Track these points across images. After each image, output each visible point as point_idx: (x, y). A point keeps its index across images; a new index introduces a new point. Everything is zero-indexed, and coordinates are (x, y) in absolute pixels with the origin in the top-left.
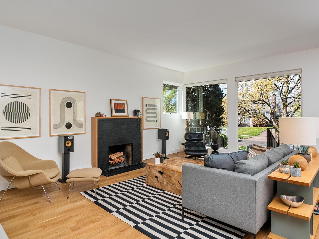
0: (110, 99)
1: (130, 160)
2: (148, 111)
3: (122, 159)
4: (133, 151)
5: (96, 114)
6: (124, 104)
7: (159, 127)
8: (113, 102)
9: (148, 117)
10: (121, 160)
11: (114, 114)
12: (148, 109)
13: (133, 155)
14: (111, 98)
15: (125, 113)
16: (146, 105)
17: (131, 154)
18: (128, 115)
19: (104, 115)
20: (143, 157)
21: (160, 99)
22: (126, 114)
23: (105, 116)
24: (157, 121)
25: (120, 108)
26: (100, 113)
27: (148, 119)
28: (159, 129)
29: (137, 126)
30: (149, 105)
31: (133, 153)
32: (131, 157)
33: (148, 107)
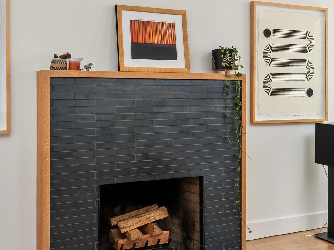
0: (116, 6)
1: (194, 238)
2: (274, 55)
3: (159, 235)
4: (206, 208)
5: (53, 62)
6: (174, 24)
7: (318, 117)
8: (126, 17)
9: (272, 77)
10: (157, 238)
11: (129, 62)
12: (272, 47)
13: (206, 221)
14: (119, 3)
15: (177, 60)
16: (267, 33)
17: (198, 219)
18: (188, 65)
19: (82, 66)
20: (248, 231)
21: (324, 11)
22: (178, 64)
23: (88, 67)
24: (310, 92)
25: (153, 38)
26: (68, 56)
27: (274, 85)
28: (316, 124)
29: (222, 109)
30: (279, 33)
31: (206, 215)
32: (198, 227)
33: (272, 40)
